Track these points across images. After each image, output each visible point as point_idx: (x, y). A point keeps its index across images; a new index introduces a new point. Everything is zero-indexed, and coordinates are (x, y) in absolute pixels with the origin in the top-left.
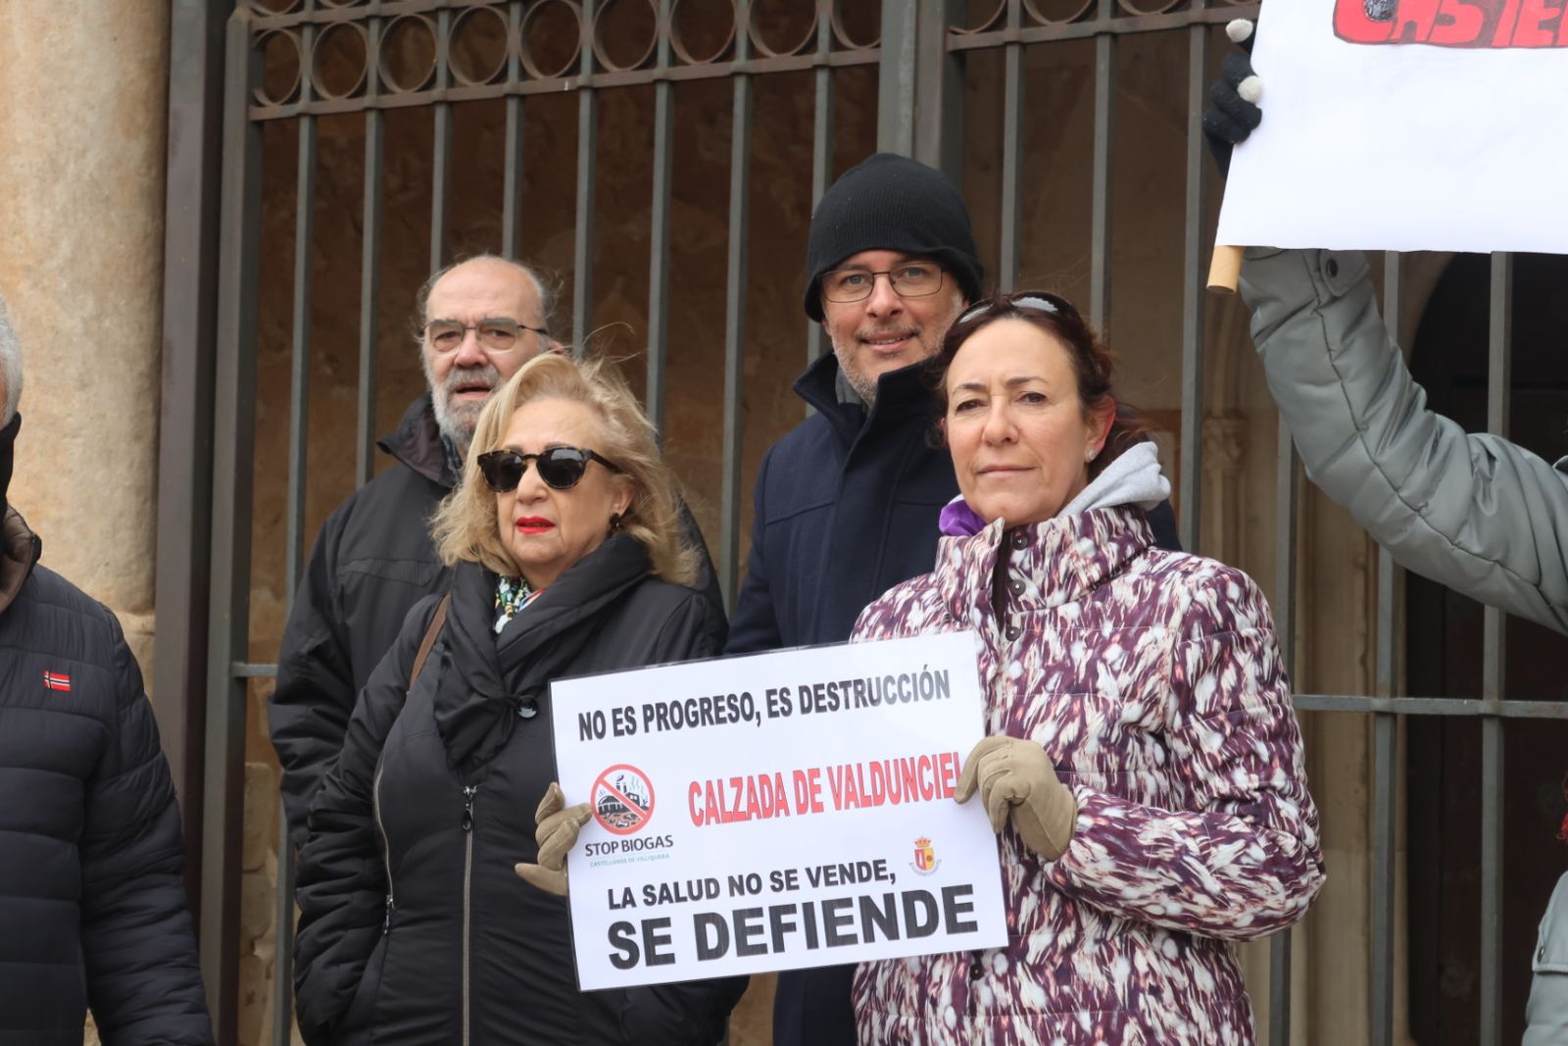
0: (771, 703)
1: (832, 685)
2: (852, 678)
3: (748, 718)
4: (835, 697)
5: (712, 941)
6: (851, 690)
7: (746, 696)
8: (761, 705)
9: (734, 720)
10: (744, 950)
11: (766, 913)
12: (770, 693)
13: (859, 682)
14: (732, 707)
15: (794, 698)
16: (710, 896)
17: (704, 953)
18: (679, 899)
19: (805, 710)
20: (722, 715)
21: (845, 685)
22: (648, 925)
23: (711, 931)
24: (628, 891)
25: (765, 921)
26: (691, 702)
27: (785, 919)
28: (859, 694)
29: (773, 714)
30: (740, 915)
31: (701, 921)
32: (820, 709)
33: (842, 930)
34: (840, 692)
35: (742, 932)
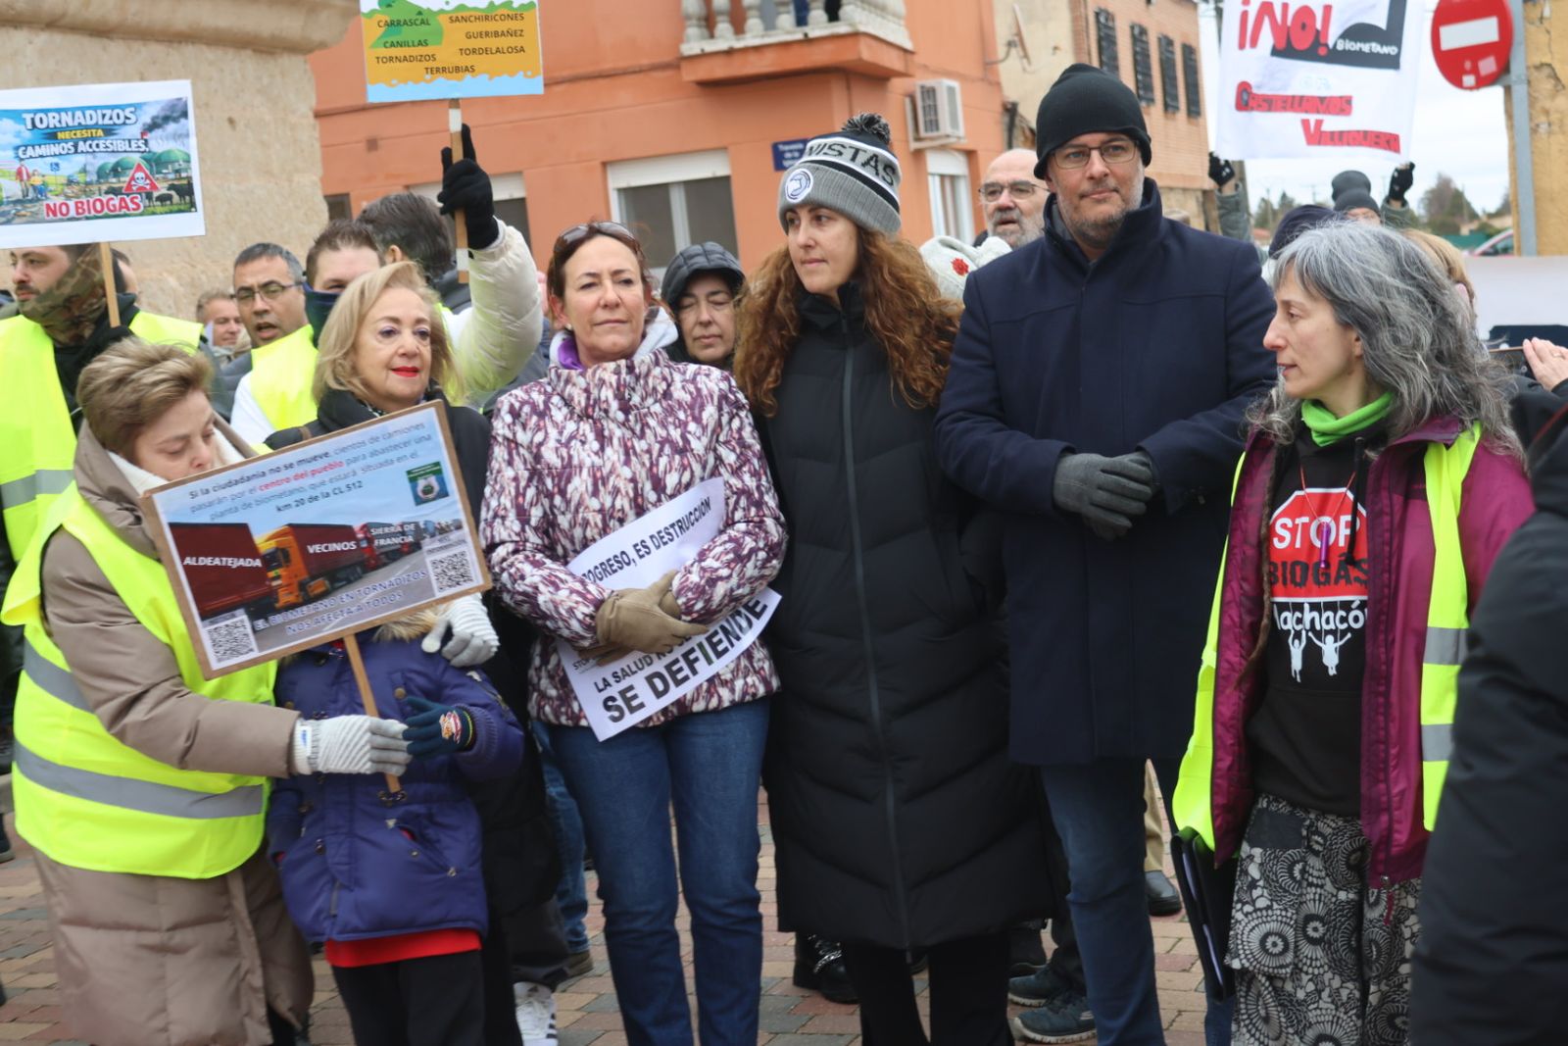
0: (638, 551)
1: (666, 528)
2: (674, 520)
3: (628, 564)
4: (669, 534)
5: (660, 686)
6: (677, 528)
7: (623, 553)
8: (633, 554)
9: (621, 568)
10: (678, 683)
11: (681, 659)
12: (635, 546)
13: (679, 521)
14: (618, 562)
15: (649, 543)
16: (649, 665)
17: (659, 695)
18: (634, 673)
19: (658, 547)
20: (614, 568)
21: (672, 526)
22: (622, 693)
23: (658, 682)
24: (604, 680)
25: (682, 663)
26: (596, 568)
27: (692, 657)
28: (681, 527)
29: (641, 557)
30: (668, 667)
31: (649, 679)
32: (665, 543)
33: (720, 648)
34: (671, 531)
35: (673, 674)
